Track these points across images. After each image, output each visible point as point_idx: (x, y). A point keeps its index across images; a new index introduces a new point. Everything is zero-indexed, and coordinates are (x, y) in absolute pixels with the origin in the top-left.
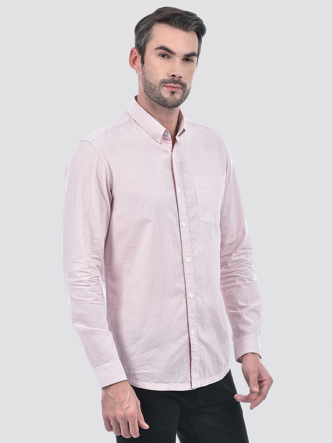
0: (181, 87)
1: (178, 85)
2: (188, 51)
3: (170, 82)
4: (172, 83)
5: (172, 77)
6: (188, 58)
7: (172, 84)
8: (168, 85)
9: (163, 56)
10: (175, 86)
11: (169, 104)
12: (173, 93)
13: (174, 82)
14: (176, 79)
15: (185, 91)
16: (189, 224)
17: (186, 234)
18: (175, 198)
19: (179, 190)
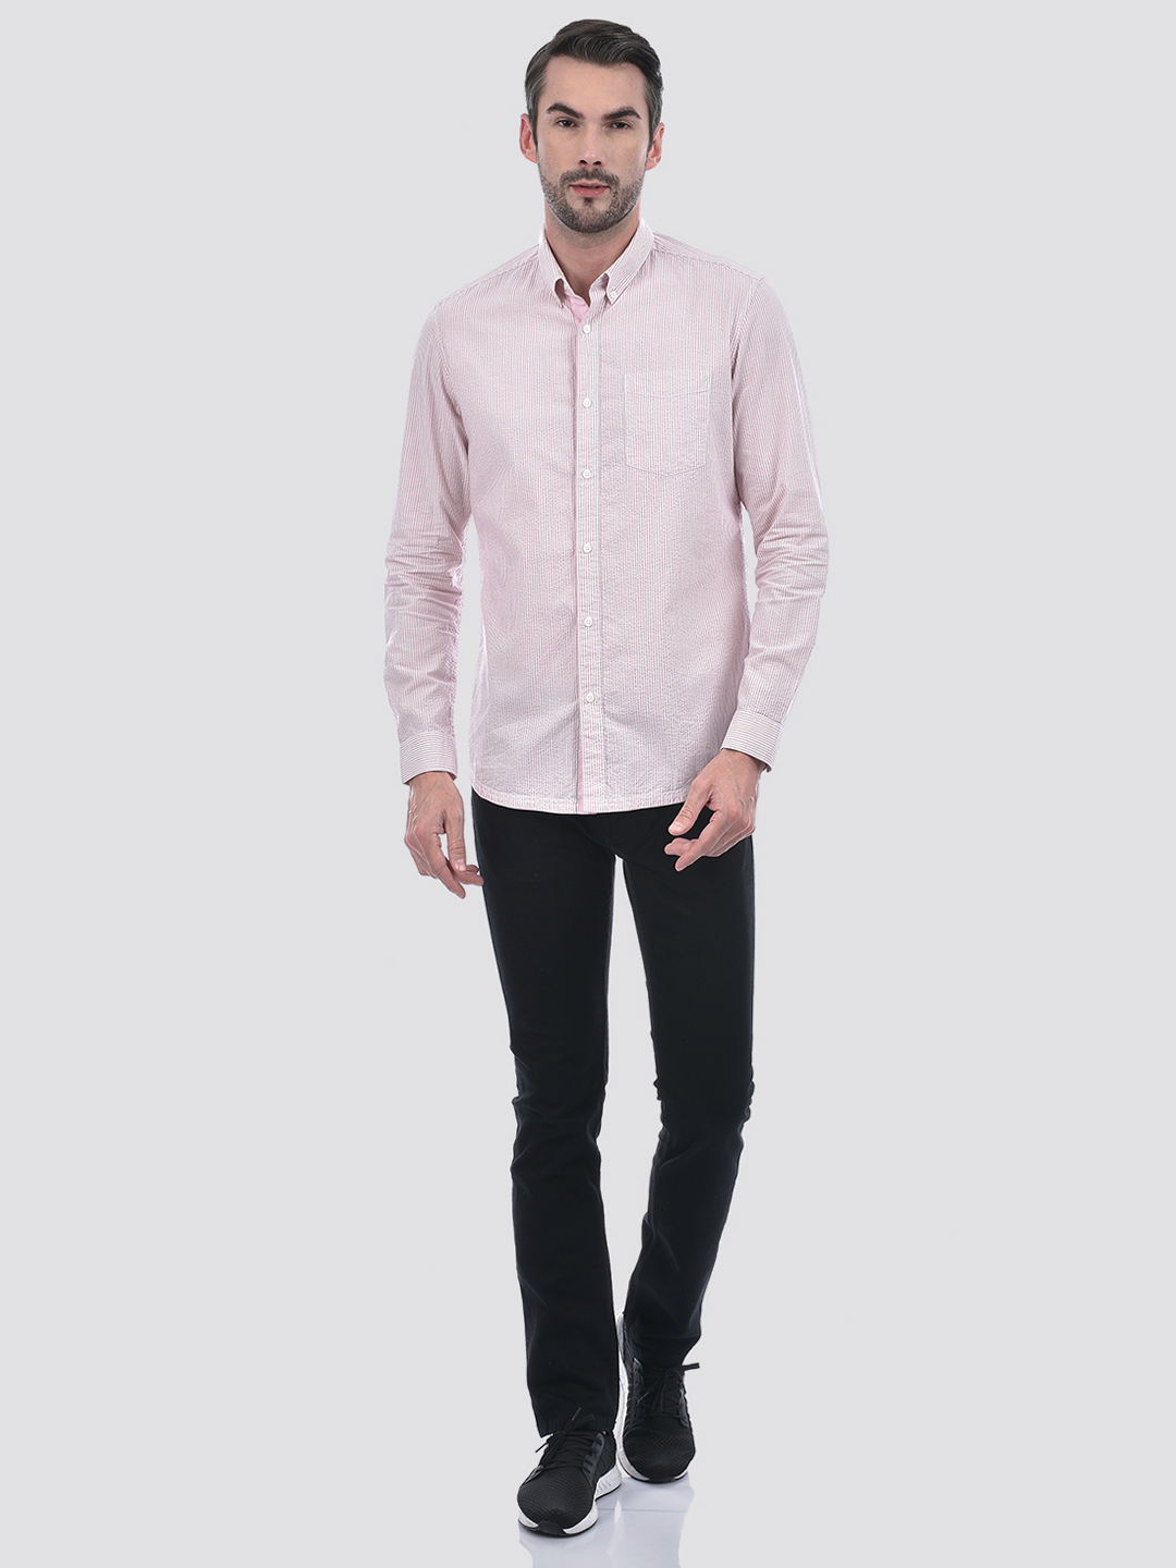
0: (606, 184)
1: (595, 181)
2: (614, 106)
3: (579, 177)
4: (582, 177)
5: (583, 166)
6: (617, 121)
7: (584, 181)
8: (577, 183)
9: (567, 124)
10: (590, 182)
11: (583, 223)
12: (588, 201)
13: (587, 176)
14: (590, 169)
15: (616, 193)
16: (600, 472)
17: (588, 494)
18: (571, 419)
19: (587, 402)
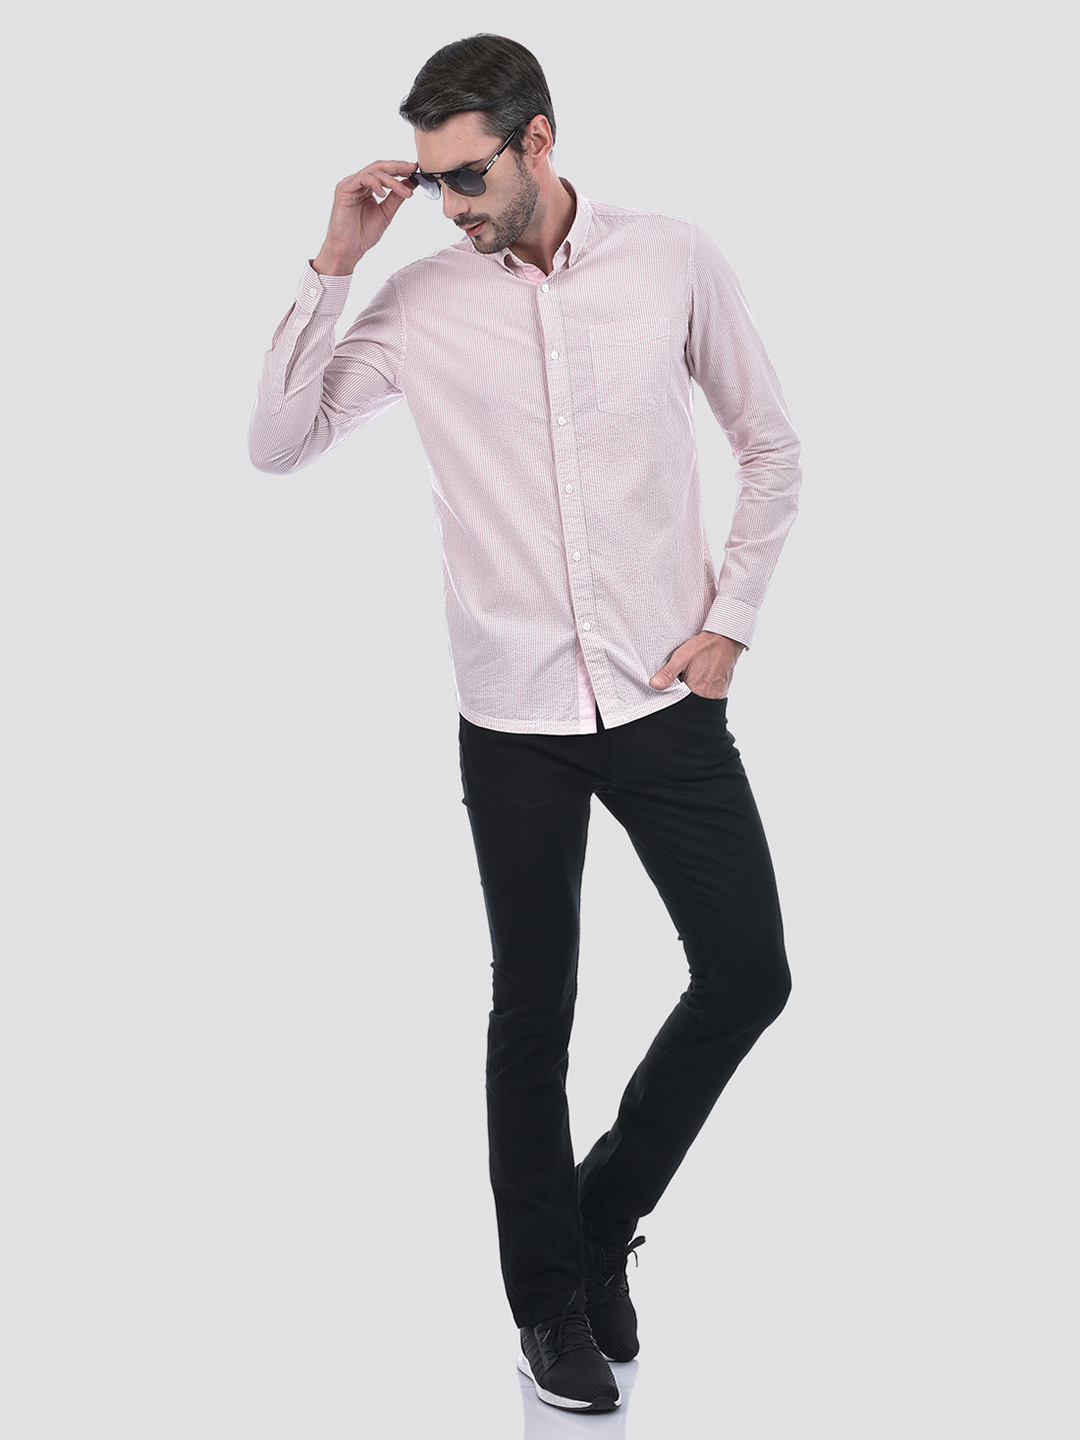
16: (573, 418)
17: (564, 440)
18: (540, 372)
19: (554, 355)
